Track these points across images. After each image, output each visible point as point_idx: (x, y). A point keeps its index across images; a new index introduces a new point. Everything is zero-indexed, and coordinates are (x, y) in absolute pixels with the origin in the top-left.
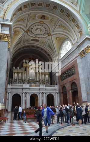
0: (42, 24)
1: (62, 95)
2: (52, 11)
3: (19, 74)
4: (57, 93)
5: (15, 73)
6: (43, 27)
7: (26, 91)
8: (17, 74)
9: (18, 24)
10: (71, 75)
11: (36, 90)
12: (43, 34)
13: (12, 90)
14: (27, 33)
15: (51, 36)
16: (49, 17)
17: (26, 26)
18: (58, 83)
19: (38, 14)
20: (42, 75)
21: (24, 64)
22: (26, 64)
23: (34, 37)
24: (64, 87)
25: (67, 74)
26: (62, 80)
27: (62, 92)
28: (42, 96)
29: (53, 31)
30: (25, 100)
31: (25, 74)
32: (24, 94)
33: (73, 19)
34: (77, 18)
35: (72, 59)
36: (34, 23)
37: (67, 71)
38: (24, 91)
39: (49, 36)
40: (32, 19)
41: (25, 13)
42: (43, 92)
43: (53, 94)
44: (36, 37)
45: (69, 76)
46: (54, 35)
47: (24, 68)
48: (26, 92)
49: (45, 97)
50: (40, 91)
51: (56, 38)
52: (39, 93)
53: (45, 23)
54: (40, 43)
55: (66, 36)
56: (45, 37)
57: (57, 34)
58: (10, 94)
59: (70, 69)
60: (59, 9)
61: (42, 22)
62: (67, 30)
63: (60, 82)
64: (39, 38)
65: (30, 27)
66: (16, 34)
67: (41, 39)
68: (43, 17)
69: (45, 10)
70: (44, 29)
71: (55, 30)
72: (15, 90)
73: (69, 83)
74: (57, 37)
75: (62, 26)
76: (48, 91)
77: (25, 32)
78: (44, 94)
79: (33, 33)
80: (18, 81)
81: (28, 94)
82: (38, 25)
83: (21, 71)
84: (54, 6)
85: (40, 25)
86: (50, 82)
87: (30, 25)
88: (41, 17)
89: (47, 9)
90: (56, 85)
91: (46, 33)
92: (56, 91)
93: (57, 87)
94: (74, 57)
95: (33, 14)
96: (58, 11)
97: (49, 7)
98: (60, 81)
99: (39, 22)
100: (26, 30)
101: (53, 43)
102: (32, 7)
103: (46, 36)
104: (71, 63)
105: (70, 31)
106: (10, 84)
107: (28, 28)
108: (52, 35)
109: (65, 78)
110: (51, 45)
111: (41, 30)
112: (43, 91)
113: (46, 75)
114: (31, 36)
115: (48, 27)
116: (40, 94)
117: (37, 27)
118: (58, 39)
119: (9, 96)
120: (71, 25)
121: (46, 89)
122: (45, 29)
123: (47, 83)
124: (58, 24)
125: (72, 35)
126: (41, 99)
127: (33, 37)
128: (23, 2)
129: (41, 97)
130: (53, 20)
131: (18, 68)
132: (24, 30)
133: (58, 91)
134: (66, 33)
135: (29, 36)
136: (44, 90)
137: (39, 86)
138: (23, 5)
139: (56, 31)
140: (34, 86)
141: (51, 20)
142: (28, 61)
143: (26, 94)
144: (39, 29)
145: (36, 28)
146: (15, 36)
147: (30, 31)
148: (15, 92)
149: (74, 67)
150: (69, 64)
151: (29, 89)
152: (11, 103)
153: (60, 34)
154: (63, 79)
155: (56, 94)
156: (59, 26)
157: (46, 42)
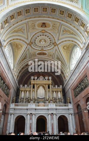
0: (45, 34)
1: (77, 116)
2: (51, 15)
3: (26, 92)
4: (72, 115)
5: (22, 91)
6: (47, 36)
7: (31, 112)
8: (24, 92)
9: (16, 36)
10: (85, 88)
11: (44, 110)
12: (49, 45)
13: (15, 111)
14: (30, 45)
15: (57, 45)
16: (50, 23)
17: (27, 38)
18: (72, 101)
19: (38, 23)
20: (53, 92)
21: (32, 81)
22: (34, 81)
23: (40, 50)
24: (78, 106)
25: (80, 88)
26: (76, 97)
27: (78, 113)
28: (52, 119)
29: (58, 40)
30: (31, 124)
31: (33, 92)
32: (28, 116)
33: (76, 18)
34: (80, 14)
35: (83, 67)
36: (36, 34)
37: (80, 84)
38: (29, 112)
39: (55, 46)
40: (31, 28)
41: (21, 22)
42: (52, 114)
43: (66, 115)
44: (42, 50)
45: (82, 90)
46: (60, 43)
47: (32, 85)
48: (31, 114)
49: (55, 119)
50: (49, 112)
51: (64, 48)
52: (47, 114)
53: (47, 31)
54: (48, 56)
55: (73, 41)
56: (52, 49)
57: (62, 42)
58: (12, 115)
59: (82, 81)
60: (58, 11)
61: (44, 31)
62: (73, 34)
63: (74, 100)
64: (45, 50)
65: (32, 38)
66: (19, 48)
67: (48, 51)
68: (44, 25)
69: (44, 16)
70: (48, 38)
71: (60, 37)
72: (19, 111)
73: (83, 99)
74: (64, 46)
75: (66, 31)
76: (59, 111)
77: (28, 44)
78: (55, 115)
79: (38, 46)
80: (24, 101)
81: (34, 115)
82: (41, 35)
83: (28, 89)
84: (52, 9)
85: (43, 35)
86: (63, 101)
87: (31, 37)
88: (41, 25)
89: (45, 15)
90: (69, 104)
91: (52, 44)
92: (70, 112)
93: (70, 106)
94: (85, 64)
95: (32, 22)
96: (57, 14)
97: (46, 11)
98: (74, 97)
99: (40, 32)
100: (28, 43)
101: (61, 54)
102: (28, 14)
103: (52, 47)
104: (82, 72)
105: (76, 34)
106: (14, 104)
107: (31, 40)
108: (59, 44)
109: (79, 94)
110: (59, 57)
111: (45, 41)
112: (52, 112)
113: (58, 92)
114: (36, 50)
115: (52, 35)
116: (50, 115)
117: (40, 38)
118: (65, 48)
119: (11, 118)
120: (76, 26)
121: (56, 109)
122: (50, 38)
123: (59, 102)
124: (62, 30)
125: (79, 38)
126: (50, 122)
127: (38, 50)
128: (14, 8)
129: (50, 119)
130: (55, 27)
131: (26, 86)
132: (26, 42)
133: (72, 112)
134: (72, 38)
135: (34, 49)
136: (54, 111)
137: (48, 105)
138: (15, 12)
139: (61, 39)
140: (41, 106)
141: (53, 26)
142: (36, 78)
143: (31, 116)
144: (43, 40)
145: (39, 40)
146: (18, 50)
147: (34, 43)
148: (19, 113)
149: (86, 76)
150: (80, 74)
151: (35, 109)
152: (14, 127)
153: (66, 41)
154: (77, 95)
155: (70, 115)
156: (63, 31)
157: (53, 54)
